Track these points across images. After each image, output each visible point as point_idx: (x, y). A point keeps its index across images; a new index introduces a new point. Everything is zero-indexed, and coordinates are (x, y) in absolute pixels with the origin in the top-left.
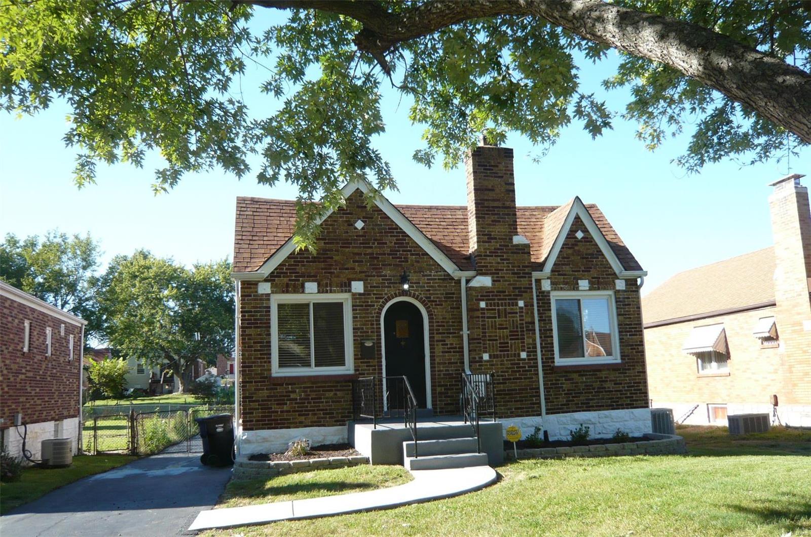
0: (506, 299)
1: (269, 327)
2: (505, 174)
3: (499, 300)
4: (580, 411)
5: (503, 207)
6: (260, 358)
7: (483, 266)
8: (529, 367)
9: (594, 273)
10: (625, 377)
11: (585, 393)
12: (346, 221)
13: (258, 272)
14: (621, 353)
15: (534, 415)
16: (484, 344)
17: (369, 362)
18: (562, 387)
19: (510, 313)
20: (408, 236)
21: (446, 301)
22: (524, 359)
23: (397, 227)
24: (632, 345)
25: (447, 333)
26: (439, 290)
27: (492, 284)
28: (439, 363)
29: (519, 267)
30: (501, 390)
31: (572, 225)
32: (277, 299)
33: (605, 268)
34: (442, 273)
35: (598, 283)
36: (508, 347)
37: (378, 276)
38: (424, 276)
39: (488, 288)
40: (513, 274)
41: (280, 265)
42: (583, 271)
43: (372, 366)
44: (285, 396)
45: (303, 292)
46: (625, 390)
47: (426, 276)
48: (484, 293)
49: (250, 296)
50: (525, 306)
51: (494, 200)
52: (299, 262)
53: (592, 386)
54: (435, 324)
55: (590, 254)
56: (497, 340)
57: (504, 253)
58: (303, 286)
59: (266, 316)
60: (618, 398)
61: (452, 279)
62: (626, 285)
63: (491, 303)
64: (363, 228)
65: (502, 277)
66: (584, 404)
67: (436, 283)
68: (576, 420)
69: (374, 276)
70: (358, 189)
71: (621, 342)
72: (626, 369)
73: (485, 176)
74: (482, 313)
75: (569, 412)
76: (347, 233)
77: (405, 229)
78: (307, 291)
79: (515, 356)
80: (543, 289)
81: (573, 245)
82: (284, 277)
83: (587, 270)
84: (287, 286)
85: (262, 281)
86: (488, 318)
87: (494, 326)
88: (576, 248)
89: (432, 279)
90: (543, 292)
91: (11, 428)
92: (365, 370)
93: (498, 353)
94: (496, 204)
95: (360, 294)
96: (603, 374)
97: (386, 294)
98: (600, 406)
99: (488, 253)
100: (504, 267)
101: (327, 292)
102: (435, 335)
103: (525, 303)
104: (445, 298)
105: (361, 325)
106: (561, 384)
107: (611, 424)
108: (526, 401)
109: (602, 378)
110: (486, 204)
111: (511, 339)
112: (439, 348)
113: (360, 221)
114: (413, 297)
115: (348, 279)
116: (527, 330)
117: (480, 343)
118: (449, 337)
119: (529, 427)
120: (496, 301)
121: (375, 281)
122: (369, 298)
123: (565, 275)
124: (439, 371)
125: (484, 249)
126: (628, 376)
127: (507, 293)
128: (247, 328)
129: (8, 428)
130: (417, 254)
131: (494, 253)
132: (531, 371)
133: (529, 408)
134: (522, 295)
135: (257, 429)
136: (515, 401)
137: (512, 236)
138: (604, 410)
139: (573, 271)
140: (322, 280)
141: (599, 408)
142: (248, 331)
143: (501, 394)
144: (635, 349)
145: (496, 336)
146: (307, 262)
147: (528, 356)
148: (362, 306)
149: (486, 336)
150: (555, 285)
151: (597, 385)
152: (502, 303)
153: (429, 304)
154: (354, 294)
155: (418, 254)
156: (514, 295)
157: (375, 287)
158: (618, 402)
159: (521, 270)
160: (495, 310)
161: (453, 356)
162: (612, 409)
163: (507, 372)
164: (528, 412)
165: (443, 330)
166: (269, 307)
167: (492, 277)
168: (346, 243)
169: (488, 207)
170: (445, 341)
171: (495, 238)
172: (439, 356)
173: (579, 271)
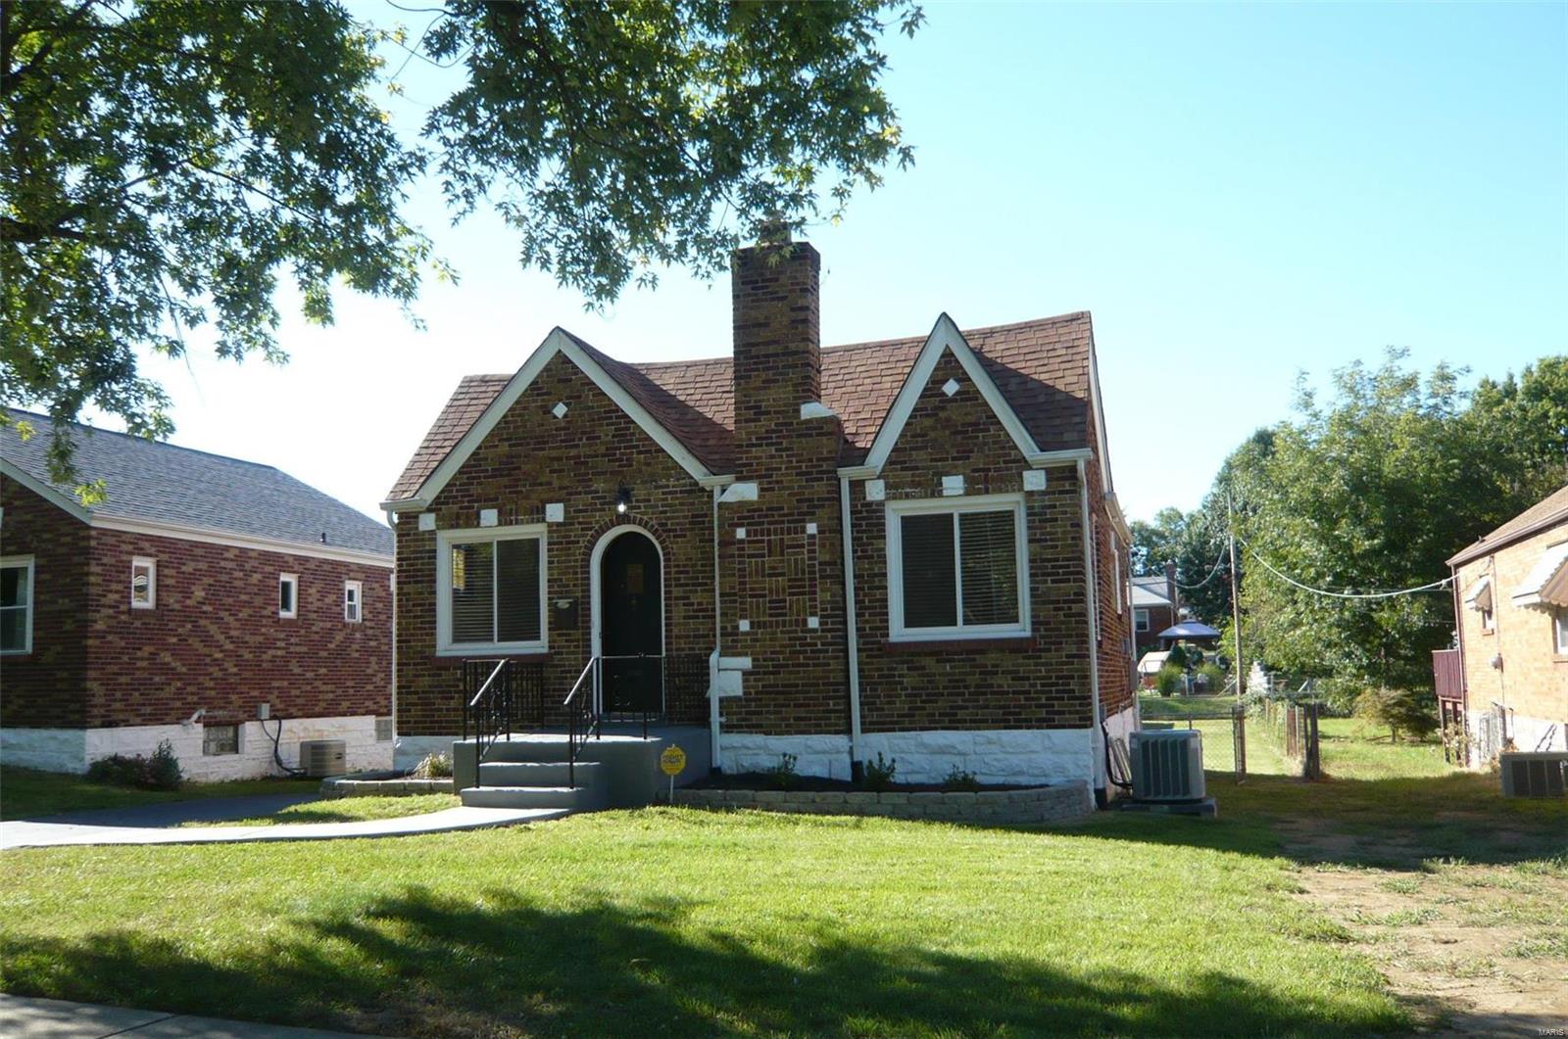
0: (783, 522)
1: (435, 581)
2: (791, 291)
3: (770, 523)
4: (936, 729)
5: (784, 354)
6: (421, 629)
7: (745, 465)
8: (822, 645)
9: (977, 460)
10: (1036, 665)
11: (949, 694)
12: (542, 407)
13: (416, 498)
14: (1033, 617)
15: (829, 733)
16: (741, 603)
17: (569, 635)
18: (901, 683)
19: (789, 547)
20: (633, 422)
21: (692, 529)
22: (814, 631)
23: (618, 409)
24: (1058, 602)
25: (694, 585)
26: (683, 511)
27: (760, 496)
28: (677, 637)
29: (811, 460)
30: (771, 686)
31: (936, 369)
32: (446, 539)
33: (1003, 448)
34: (688, 481)
35: (986, 480)
36: (784, 608)
37: (586, 493)
38: (656, 487)
39: (752, 503)
40: (797, 474)
41: (448, 485)
42: (954, 459)
43: (572, 641)
44: (453, 686)
45: (478, 525)
46: (1036, 692)
47: (661, 487)
48: (741, 513)
49: (408, 535)
50: (820, 532)
51: (767, 343)
52: (474, 478)
53: (964, 681)
54: (673, 570)
55: (971, 425)
56: (764, 596)
57: (784, 437)
58: (478, 516)
59: (429, 564)
60: (1020, 706)
61: (703, 490)
62: (1048, 480)
63: (756, 531)
64: (565, 416)
65: (777, 482)
66: (946, 715)
67: (677, 498)
68: (925, 746)
69: (580, 493)
70: (560, 351)
71: (1032, 596)
72: (1040, 650)
73: (753, 301)
74: (739, 549)
75: (915, 729)
76: (543, 425)
77: (628, 412)
78: (483, 523)
79: (797, 626)
80: (869, 498)
81: (936, 408)
82: (453, 503)
83: (964, 455)
84: (458, 516)
85: (424, 512)
86: (750, 556)
87: (760, 572)
88: (942, 415)
89: (670, 493)
90: (870, 504)
91: (247, 723)
92: (564, 647)
93: (767, 619)
94: (771, 349)
95: (558, 524)
96: (990, 659)
97: (597, 522)
98: (982, 721)
99: (754, 442)
100: (782, 463)
101: (511, 524)
102: (673, 589)
103: (818, 527)
104: (691, 523)
105: (559, 574)
106: (900, 676)
107: (1001, 756)
108: (815, 706)
109: (986, 666)
110: (754, 351)
111: (790, 594)
112: (679, 611)
113: (561, 404)
114: (640, 524)
115: (541, 501)
116: (821, 577)
117: (735, 601)
118: (696, 591)
119: (818, 753)
120: (766, 526)
121: (582, 500)
122: (571, 531)
123: (917, 468)
124: (677, 650)
125: (747, 433)
126: (1043, 664)
127: (786, 511)
128: (405, 583)
129: (243, 722)
130: (646, 452)
131: (764, 439)
132: (827, 651)
133: (821, 719)
134: (813, 514)
135: (415, 734)
136: (795, 706)
137: (798, 405)
138: (988, 728)
139: (932, 460)
140: (504, 505)
141: (976, 724)
142: (406, 588)
143: (770, 693)
144: (1062, 609)
145: (764, 589)
146: (485, 477)
147: (821, 624)
148: (561, 543)
149: (745, 590)
150: (894, 490)
151: (973, 680)
152: (775, 530)
153: (664, 535)
154: (550, 525)
155: (649, 452)
156: (799, 514)
157: (581, 511)
158: (1019, 713)
159: (813, 466)
160: (763, 541)
161: (702, 623)
162: (1005, 728)
163: (781, 653)
164: (819, 725)
165: (685, 578)
166: (435, 551)
167: (760, 484)
168: (541, 442)
169: (758, 357)
170: (688, 598)
171: (768, 413)
172: (679, 624)
173: (947, 459)
